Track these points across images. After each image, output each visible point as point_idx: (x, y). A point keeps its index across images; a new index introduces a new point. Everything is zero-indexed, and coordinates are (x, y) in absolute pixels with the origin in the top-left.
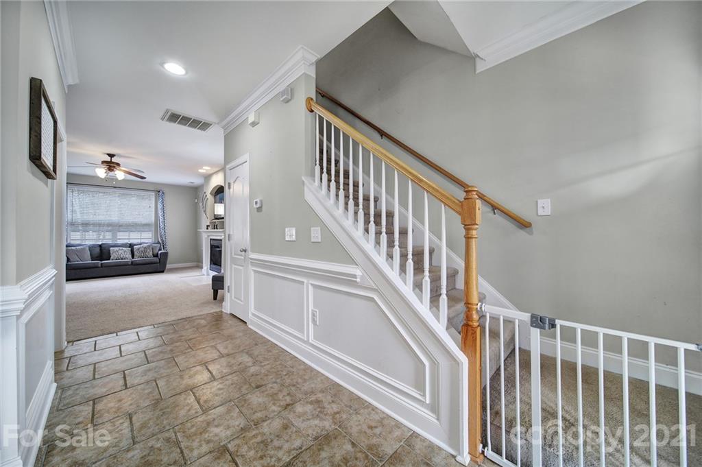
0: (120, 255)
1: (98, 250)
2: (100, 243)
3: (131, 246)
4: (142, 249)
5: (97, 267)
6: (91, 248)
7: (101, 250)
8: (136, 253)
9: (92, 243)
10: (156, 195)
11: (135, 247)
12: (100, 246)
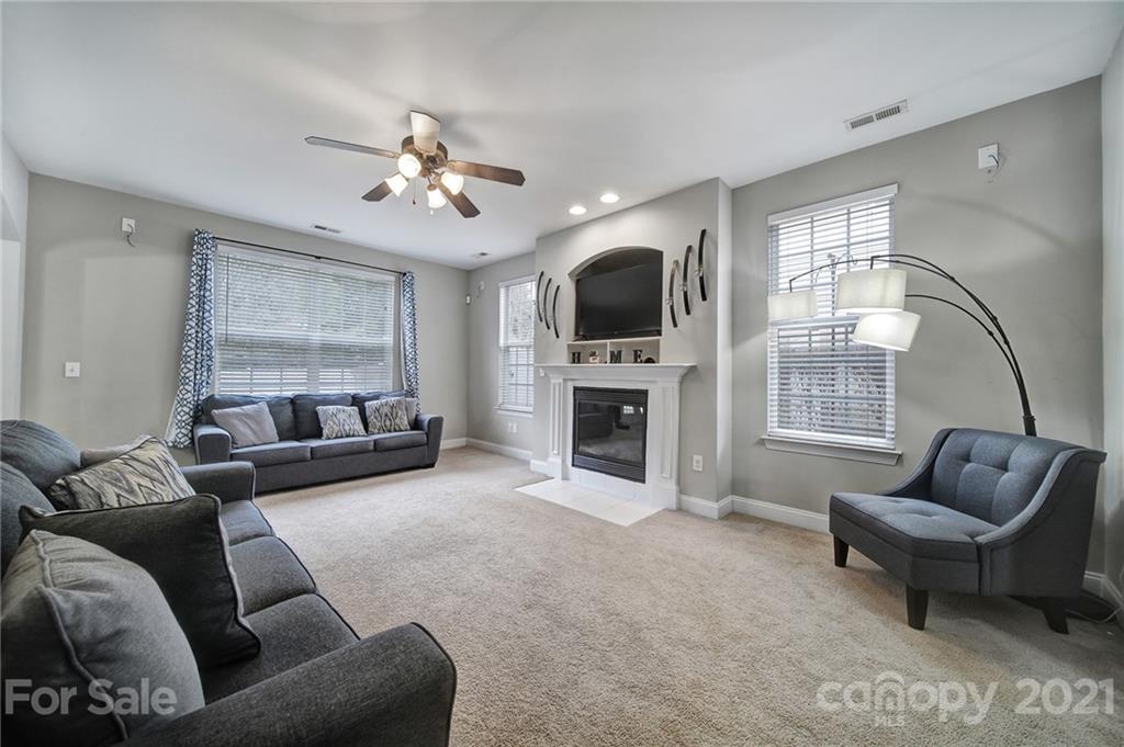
0: (341, 425)
1: (288, 411)
2: (290, 394)
3: (357, 401)
4: (386, 410)
5: (303, 460)
6: (275, 406)
7: (295, 412)
8: (371, 419)
9: (272, 393)
10: (398, 281)
11: (367, 404)
12: (293, 401)
